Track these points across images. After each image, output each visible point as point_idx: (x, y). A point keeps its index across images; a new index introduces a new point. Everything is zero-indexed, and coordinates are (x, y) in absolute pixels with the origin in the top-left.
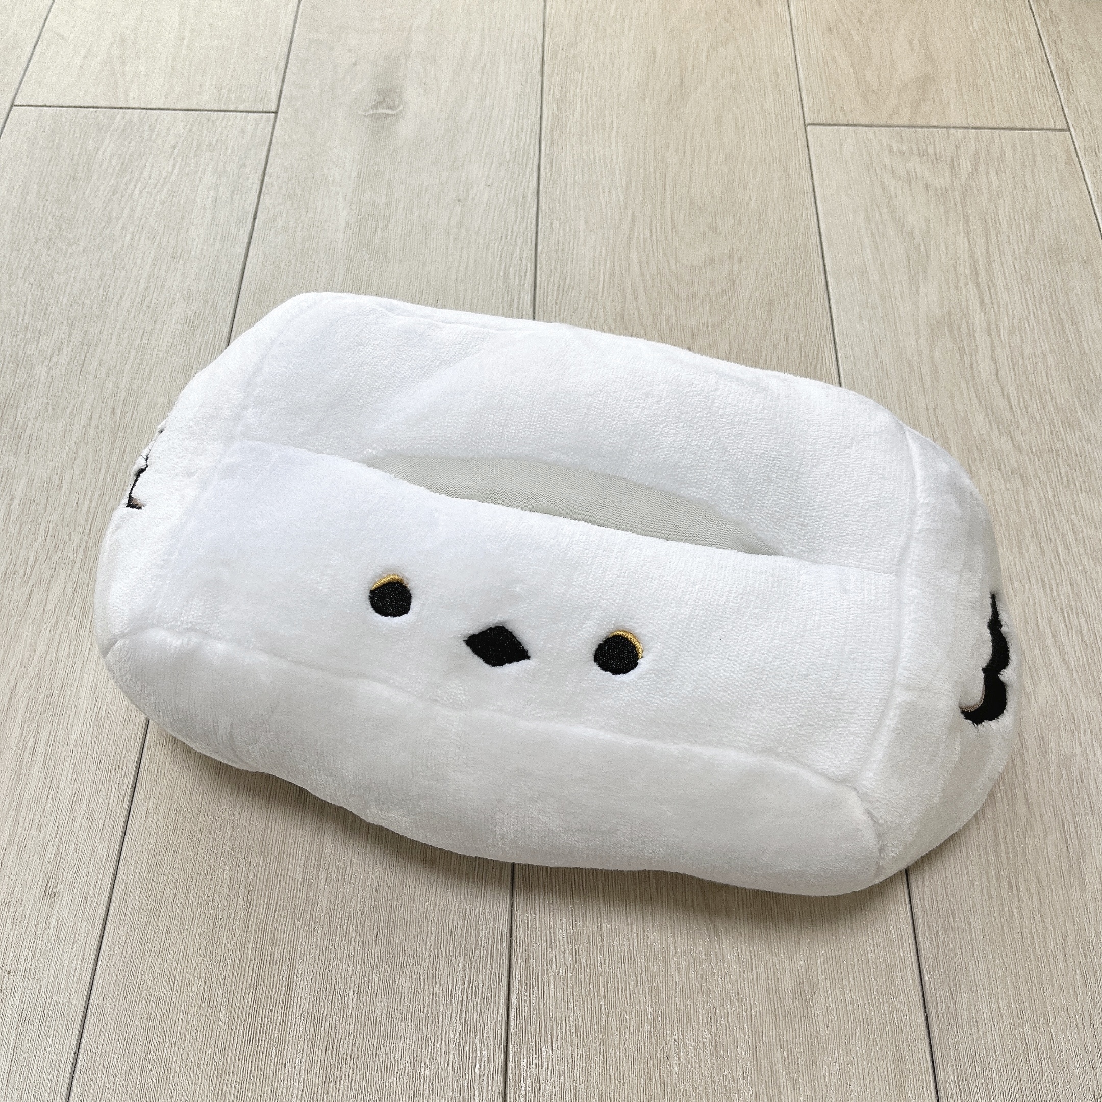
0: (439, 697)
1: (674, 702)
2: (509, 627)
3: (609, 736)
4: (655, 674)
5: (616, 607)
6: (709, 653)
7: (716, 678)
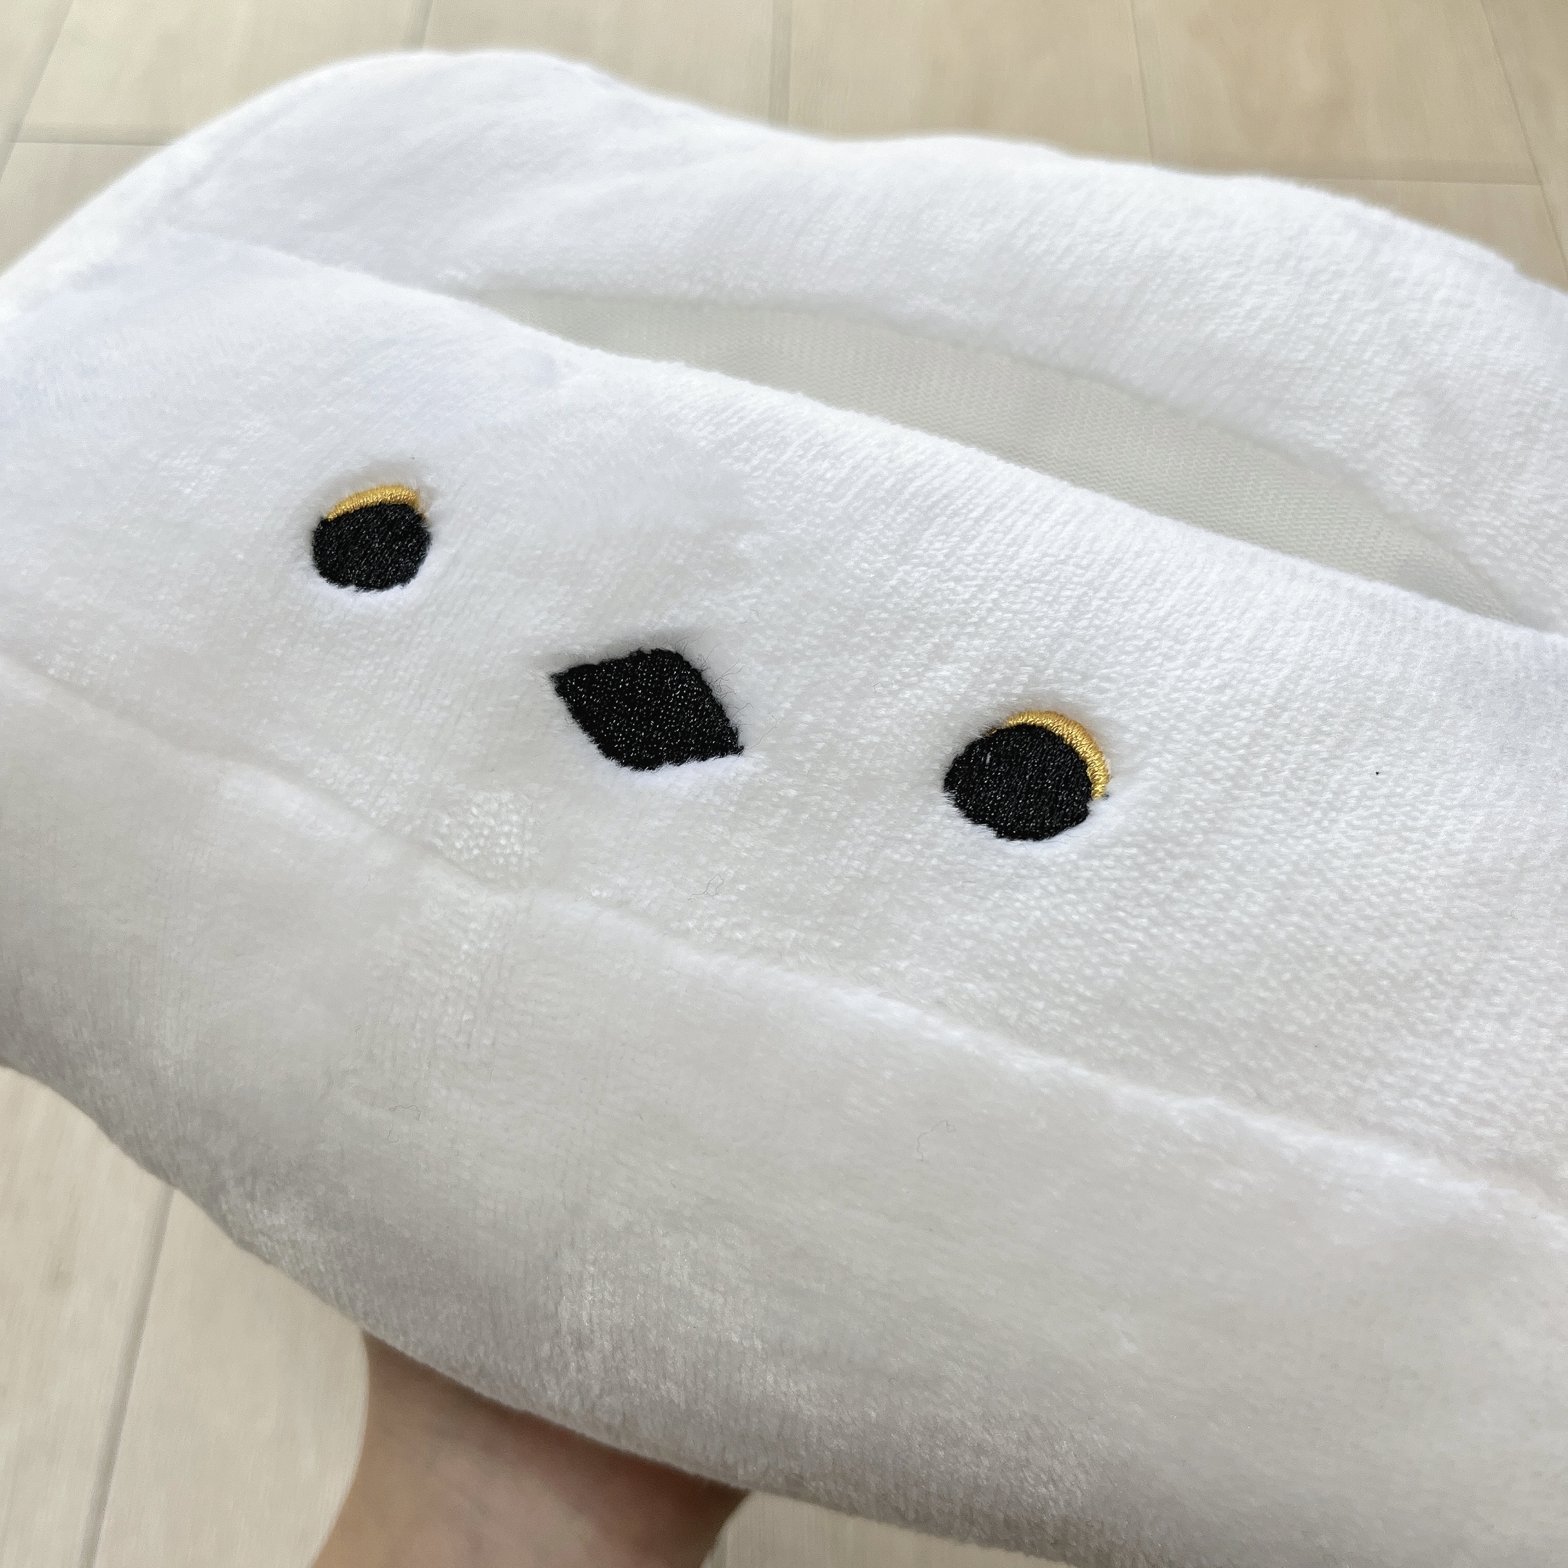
0: (443, 837)
1: (1197, 944)
2: (697, 654)
3: (957, 1034)
4: (1140, 846)
5: (1039, 637)
6: (1334, 808)
7: (1356, 889)
